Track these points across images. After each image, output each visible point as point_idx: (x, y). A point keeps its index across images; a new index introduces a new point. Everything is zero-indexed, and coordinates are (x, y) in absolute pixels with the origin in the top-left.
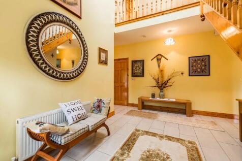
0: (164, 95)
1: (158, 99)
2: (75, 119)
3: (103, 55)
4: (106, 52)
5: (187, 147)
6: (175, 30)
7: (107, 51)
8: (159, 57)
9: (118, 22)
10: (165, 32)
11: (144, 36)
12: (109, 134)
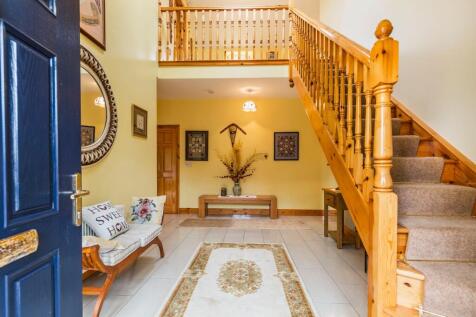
0: (240, 190)
1: (232, 196)
2: (113, 232)
3: (140, 118)
4: (144, 113)
5: (274, 252)
6: (257, 90)
7: (146, 112)
8: (234, 129)
9: (164, 58)
10: (243, 90)
11: (211, 92)
12: (162, 255)
